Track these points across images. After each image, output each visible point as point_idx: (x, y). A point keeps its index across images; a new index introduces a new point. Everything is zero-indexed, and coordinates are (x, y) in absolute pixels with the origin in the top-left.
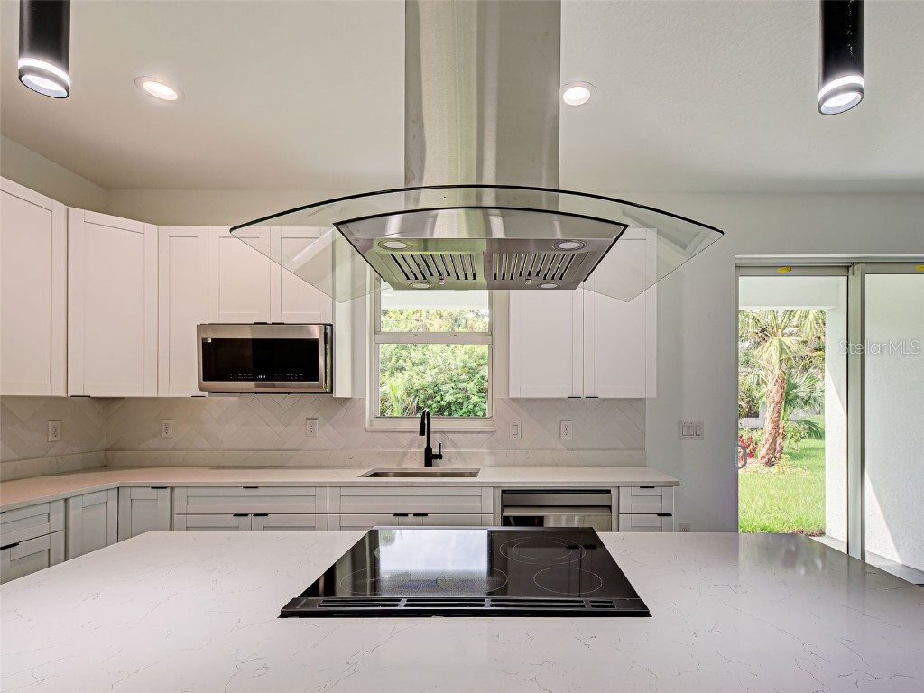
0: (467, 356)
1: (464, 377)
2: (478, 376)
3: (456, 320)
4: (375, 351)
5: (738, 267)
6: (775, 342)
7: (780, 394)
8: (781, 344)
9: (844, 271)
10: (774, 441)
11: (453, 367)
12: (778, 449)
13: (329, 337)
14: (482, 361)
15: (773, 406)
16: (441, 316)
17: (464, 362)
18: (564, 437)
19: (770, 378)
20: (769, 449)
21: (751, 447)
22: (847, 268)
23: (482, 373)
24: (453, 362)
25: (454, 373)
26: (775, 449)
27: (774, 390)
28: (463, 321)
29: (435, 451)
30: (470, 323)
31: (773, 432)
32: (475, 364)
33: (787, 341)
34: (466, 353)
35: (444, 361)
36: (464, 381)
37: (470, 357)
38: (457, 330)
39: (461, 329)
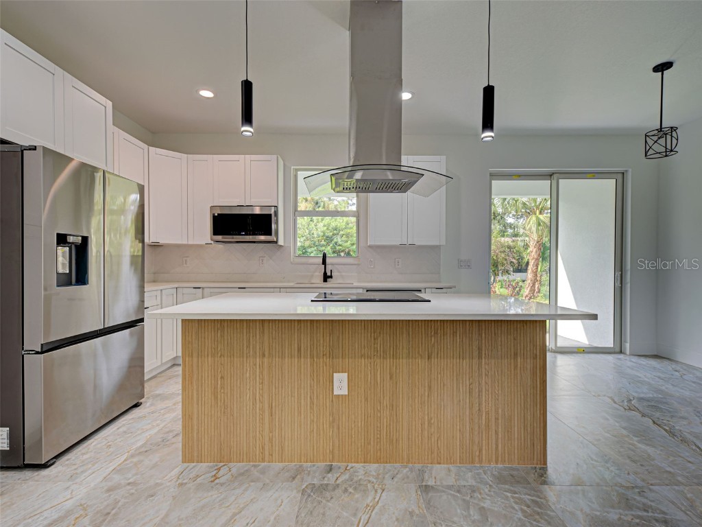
0: (325, 228)
1: (323, 242)
2: (333, 242)
3: (317, 203)
4: (295, 221)
5: (491, 175)
6: (534, 218)
7: (538, 253)
8: (538, 219)
9: (549, 177)
10: (534, 285)
11: (316, 236)
12: (537, 290)
13: (276, 213)
14: (335, 232)
15: (533, 261)
16: (306, 200)
17: (324, 232)
18: (397, 267)
19: (531, 243)
20: (530, 291)
21: (518, 289)
22: (550, 176)
23: (335, 240)
24: (315, 232)
25: (316, 240)
26: (534, 291)
27: (534, 251)
28: (322, 204)
29: (329, 274)
30: (326, 205)
31: (533, 279)
32: (331, 234)
33: (541, 217)
34: (324, 226)
35: (310, 231)
36: (323, 246)
37: (328, 229)
38: (317, 210)
39: (320, 209)
